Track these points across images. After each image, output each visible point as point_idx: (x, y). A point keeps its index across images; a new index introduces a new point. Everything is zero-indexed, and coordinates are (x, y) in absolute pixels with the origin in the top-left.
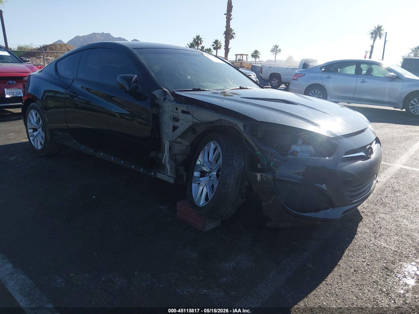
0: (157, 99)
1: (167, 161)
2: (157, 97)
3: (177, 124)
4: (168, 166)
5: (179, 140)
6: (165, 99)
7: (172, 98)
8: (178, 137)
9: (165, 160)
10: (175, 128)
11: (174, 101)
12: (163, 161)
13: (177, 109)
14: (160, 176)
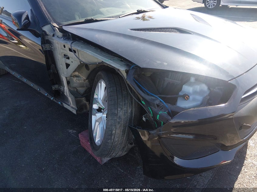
0: (48, 35)
1: (68, 94)
2: (48, 33)
3: (68, 61)
4: (70, 99)
5: (77, 73)
6: (54, 35)
7: (60, 34)
8: (74, 72)
9: (66, 93)
10: (68, 65)
11: (62, 38)
12: (65, 94)
13: (64, 46)
14: (65, 106)
